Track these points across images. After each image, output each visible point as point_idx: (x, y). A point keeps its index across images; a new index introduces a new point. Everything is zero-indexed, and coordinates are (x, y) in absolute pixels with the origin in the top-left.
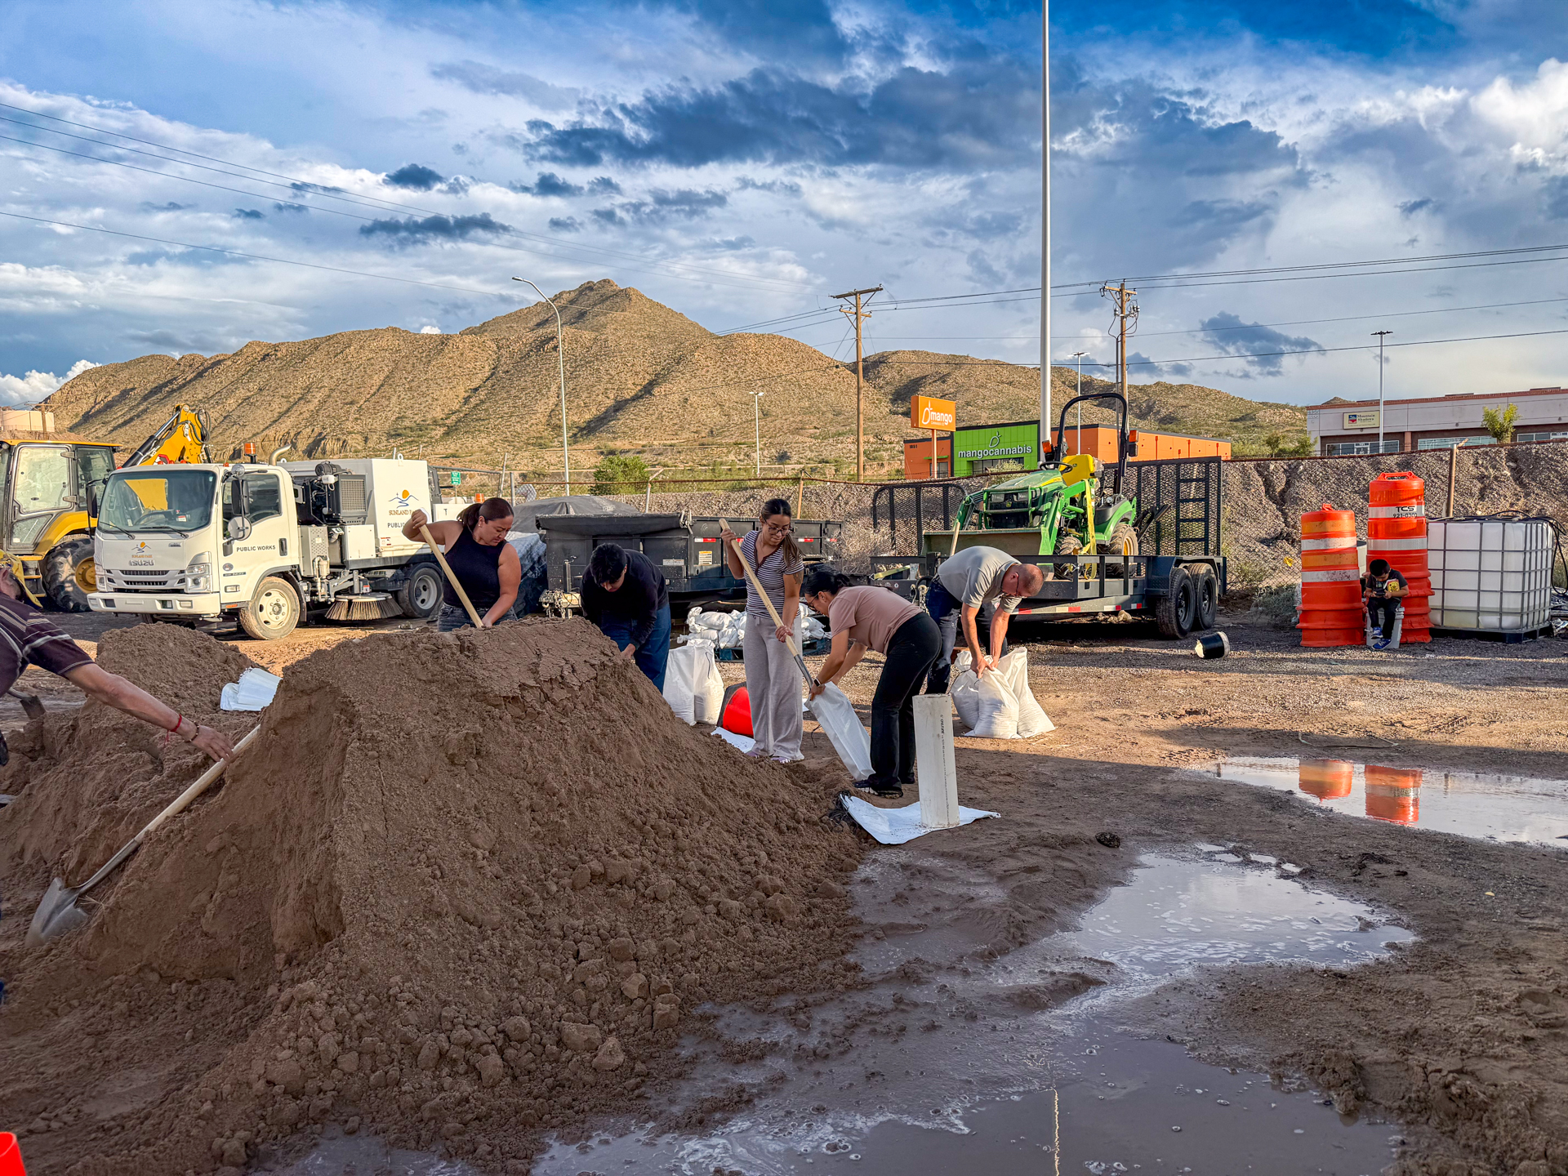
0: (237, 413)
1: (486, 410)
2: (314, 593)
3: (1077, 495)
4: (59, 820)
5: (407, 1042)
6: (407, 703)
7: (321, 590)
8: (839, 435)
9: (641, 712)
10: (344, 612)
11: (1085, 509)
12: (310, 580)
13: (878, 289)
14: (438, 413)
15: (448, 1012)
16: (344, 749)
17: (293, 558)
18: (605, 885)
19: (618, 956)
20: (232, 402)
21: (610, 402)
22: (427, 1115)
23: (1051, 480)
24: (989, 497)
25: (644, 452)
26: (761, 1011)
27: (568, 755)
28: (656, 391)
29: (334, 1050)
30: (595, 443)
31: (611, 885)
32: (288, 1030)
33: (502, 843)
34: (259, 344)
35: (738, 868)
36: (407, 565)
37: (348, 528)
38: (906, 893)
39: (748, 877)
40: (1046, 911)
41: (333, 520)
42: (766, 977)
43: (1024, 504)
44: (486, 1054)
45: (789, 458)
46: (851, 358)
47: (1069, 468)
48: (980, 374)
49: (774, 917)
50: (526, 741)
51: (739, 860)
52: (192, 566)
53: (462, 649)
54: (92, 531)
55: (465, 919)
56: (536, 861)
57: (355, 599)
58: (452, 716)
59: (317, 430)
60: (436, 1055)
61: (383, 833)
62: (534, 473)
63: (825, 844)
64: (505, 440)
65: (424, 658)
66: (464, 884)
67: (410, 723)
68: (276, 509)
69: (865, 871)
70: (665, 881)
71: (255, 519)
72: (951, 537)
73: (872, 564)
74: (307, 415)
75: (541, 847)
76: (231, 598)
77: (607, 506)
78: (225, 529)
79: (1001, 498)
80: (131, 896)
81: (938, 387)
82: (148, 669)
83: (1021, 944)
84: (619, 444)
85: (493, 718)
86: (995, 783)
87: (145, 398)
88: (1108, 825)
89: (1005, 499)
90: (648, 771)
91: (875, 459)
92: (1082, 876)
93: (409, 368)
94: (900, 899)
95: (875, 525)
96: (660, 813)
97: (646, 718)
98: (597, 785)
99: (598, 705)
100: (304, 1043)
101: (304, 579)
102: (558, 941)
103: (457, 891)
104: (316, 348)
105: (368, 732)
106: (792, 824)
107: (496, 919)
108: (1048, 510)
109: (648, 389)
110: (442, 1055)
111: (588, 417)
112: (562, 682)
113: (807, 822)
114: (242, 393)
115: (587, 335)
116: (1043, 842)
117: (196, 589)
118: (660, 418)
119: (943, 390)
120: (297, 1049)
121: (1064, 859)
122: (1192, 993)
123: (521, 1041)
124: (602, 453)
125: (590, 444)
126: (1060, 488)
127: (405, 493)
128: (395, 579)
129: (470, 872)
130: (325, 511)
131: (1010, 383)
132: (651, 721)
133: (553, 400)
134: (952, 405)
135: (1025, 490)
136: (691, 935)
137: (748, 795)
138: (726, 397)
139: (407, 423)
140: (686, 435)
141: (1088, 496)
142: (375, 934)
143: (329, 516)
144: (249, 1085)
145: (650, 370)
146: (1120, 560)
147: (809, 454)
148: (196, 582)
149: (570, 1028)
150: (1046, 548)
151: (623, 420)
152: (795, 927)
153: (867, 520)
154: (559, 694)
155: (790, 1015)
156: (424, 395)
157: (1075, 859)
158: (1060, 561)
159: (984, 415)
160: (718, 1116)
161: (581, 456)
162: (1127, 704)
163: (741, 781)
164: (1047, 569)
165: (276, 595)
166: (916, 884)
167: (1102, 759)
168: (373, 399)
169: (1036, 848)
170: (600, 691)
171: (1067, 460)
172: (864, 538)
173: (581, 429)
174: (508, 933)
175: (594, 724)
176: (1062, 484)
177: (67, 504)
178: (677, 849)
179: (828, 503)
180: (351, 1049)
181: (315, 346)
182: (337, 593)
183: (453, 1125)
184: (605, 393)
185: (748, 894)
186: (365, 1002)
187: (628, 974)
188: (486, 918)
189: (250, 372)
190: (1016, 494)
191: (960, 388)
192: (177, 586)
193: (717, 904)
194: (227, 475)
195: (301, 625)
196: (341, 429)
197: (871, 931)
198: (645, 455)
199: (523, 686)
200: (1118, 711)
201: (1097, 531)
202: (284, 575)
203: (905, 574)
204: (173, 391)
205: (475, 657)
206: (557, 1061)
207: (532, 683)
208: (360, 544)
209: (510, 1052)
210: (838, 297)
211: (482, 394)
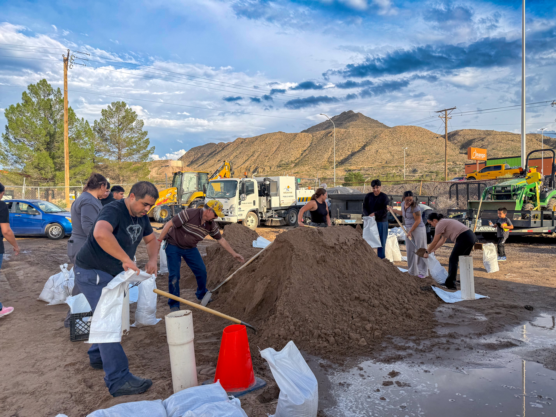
0: (233, 160)
1: (308, 157)
2: (262, 217)
3: (532, 187)
4: (217, 273)
5: (310, 331)
6: (306, 246)
7: (264, 216)
8: (438, 162)
9: (368, 254)
10: (270, 223)
11: (536, 193)
12: (261, 213)
13: (454, 108)
14: (293, 159)
15: (320, 325)
16: (291, 257)
17: (257, 207)
18: (359, 301)
19: (363, 319)
20: (232, 157)
21: (350, 153)
22: (317, 348)
23: (521, 182)
24: (495, 188)
25: (361, 170)
26: (406, 339)
27: (348, 264)
28: (366, 148)
29: (294, 330)
30: (344, 167)
31: (361, 301)
32: (283, 324)
33: (331, 285)
34: (240, 138)
35: (398, 302)
36: (288, 209)
37: (272, 197)
38: (453, 316)
39: (401, 305)
40: (501, 325)
41: (268, 195)
42: (407, 331)
43: (510, 191)
44: (330, 337)
45: (417, 171)
46: (443, 133)
47: (529, 178)
48: (499, 138)
49: (409, 316)
50: (337, 259)
51: (398, 300)
52: (230, 208)
53: (319, 233)
54: (204, 198)
55: (323, 304)
56: (340, 291)
57: (274, 219)
58: (317, 250)
59: (256, 165)
60: (318, 335)
61: (302, 279)
62: (323, 178)
63: (426, 300)
64: (313, 167)
65: (310, 235)
66: (322, 294)
67: (307, 252)
68: (252, 191)
69: (439, 309)
70: (376, 302)
71: (247, 195)
72: (479, 203)
73: (448, 212)
74: (253, 161)
75: (341, 288)
76: (240, 218)
77: (350, 190)
78: (239, 197)
79: (500, 189)
80: (241, 290)
81: (480, 143)
82: (236, 235)
83: (491, 333)
84: (352, 168)
85: (327, 252)
86: (490, 288)
87: (208, 156)
88: (531, 304)
89: (502, 189)
90: (370, 271)
91: (453, 171)
92: (516, 317)
93: (284, 144)
94: (451, 317)
95: (450, 198)
96: (374, 284)
97: (369, 256)
98: (356, 273)
99: (355, 251)
100: (287, 327)
101: (260, 212)
102: (347, 313)
103: (321, 296)
104: (257, 139)
105: (297, 253)
106: (416, 293)
107: (331, 305)
108: (520, 193)
109: (363, 148)
110: (319, 336)
111: (342, 158)
112: (345, 244)
113: (420, 293)
114: (235, 154)
115: (343, 130)
116: (504, 306)
117: (231, 215)
118: (368, 158)
119: (482, 144)
120: (285, 329)
121: (512, 312)
122: (549, 352)
123: (339, 336)
124: (346, 171)
125: (342, 168)
126: (525, 185)
127: (288, 187)
128: (284, 213)
129: (324, 292)
130: (266, 192)
131: (512, 141)
132: (371, 257)
133: (330, 153)
134: (485, 150)
135: (510, 186)
136: (384, 317)
137: (401, 283)
138: (393, 149)
139: (283, 162)
140: (377, 164)
141: (537, 188)
142: (302, 304)
143: (267, 194)
144: (274, 335)
145: (364, 141)
146: (550, 213)
147: (425, 169)
148: (231, 213)
149: (351, 334)
150: (518, 207)
151: (354, 159)
152: (416, 320)
153: (448, 195)
154: (345, 247)
155: (414, 341)
156: (289, 153)
157: (515, 312)
158: (524, 213)
159: (501, 153)
160: (393, 360)
161: (339, 172)
162: (548, 266)
163: (399, 278)
164: (519, 216)
165: (252, 217)
166: (456, 314)
167: (534, 284)
168: (273, 155)
169: (501, 308)
170: (356, 247)
171: (528, 175)
172: (446, 202)
173: (339, 163)
174: (334, 309)
175: (355, 256)
176: (526, 184)
177: (196, 190)
178: (379, 294)
179: (432, 190)
180: (297, 331)
181: (256, 138)
182: (268, 217)
183: (323, 351)
184: (348, 150)
185: (401, 309)
186: (300, 320)
187: (366, 324)
188: (328, 304)
189: (237, 147)
190: (506, 187)
191: (490, 143)
192: (226, 214)
193: (392, 310)
194: (241, 182)
195: (258, 226)
196: (263, 165)
197: (441, 324)
198: (361, 171)
199: (335, 244)
200: (543, 269)
201: (541, 201)
202: (254, 211)
203: (461, 216)
204: (216, 154)
205: (323, 235)
206: (348, 342)
207: (337, 243)
208: (275, 202)
209: (336, 337)
210: (438, 112)
211: (307, 152)
